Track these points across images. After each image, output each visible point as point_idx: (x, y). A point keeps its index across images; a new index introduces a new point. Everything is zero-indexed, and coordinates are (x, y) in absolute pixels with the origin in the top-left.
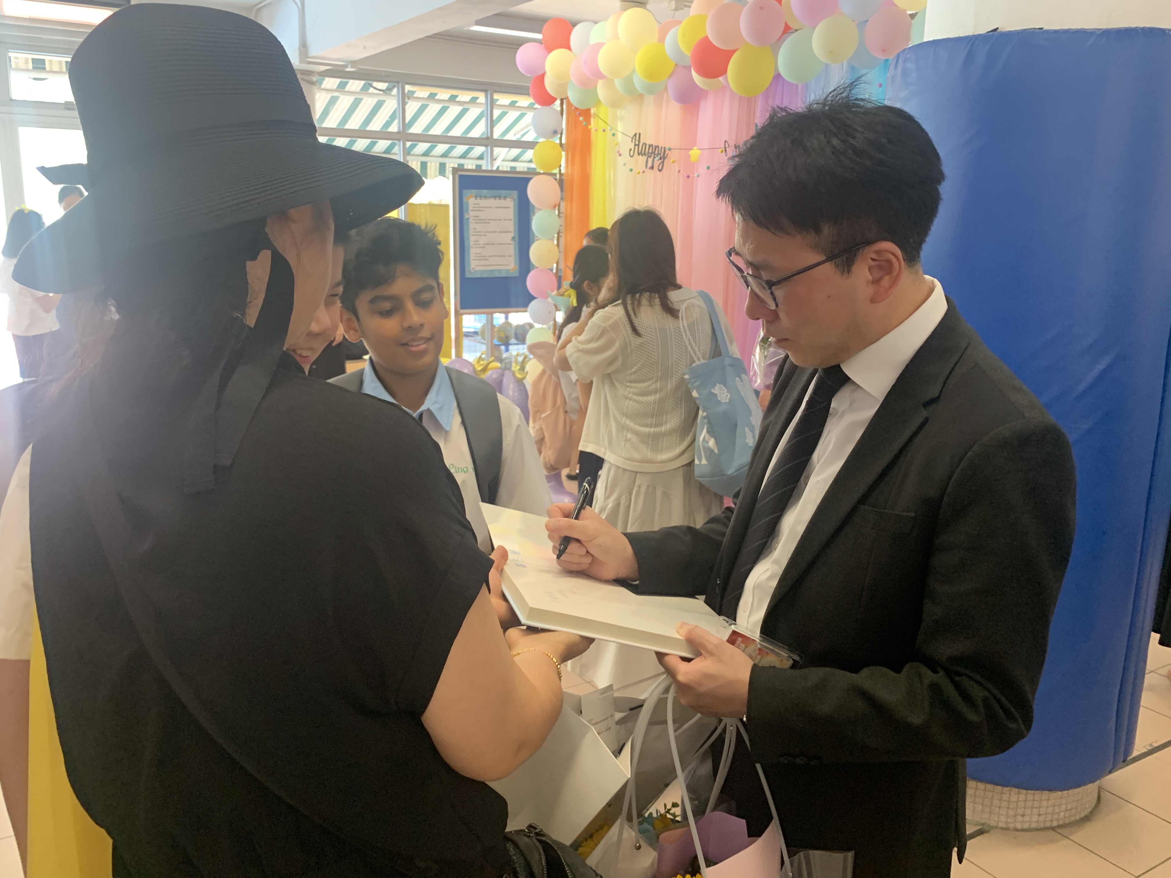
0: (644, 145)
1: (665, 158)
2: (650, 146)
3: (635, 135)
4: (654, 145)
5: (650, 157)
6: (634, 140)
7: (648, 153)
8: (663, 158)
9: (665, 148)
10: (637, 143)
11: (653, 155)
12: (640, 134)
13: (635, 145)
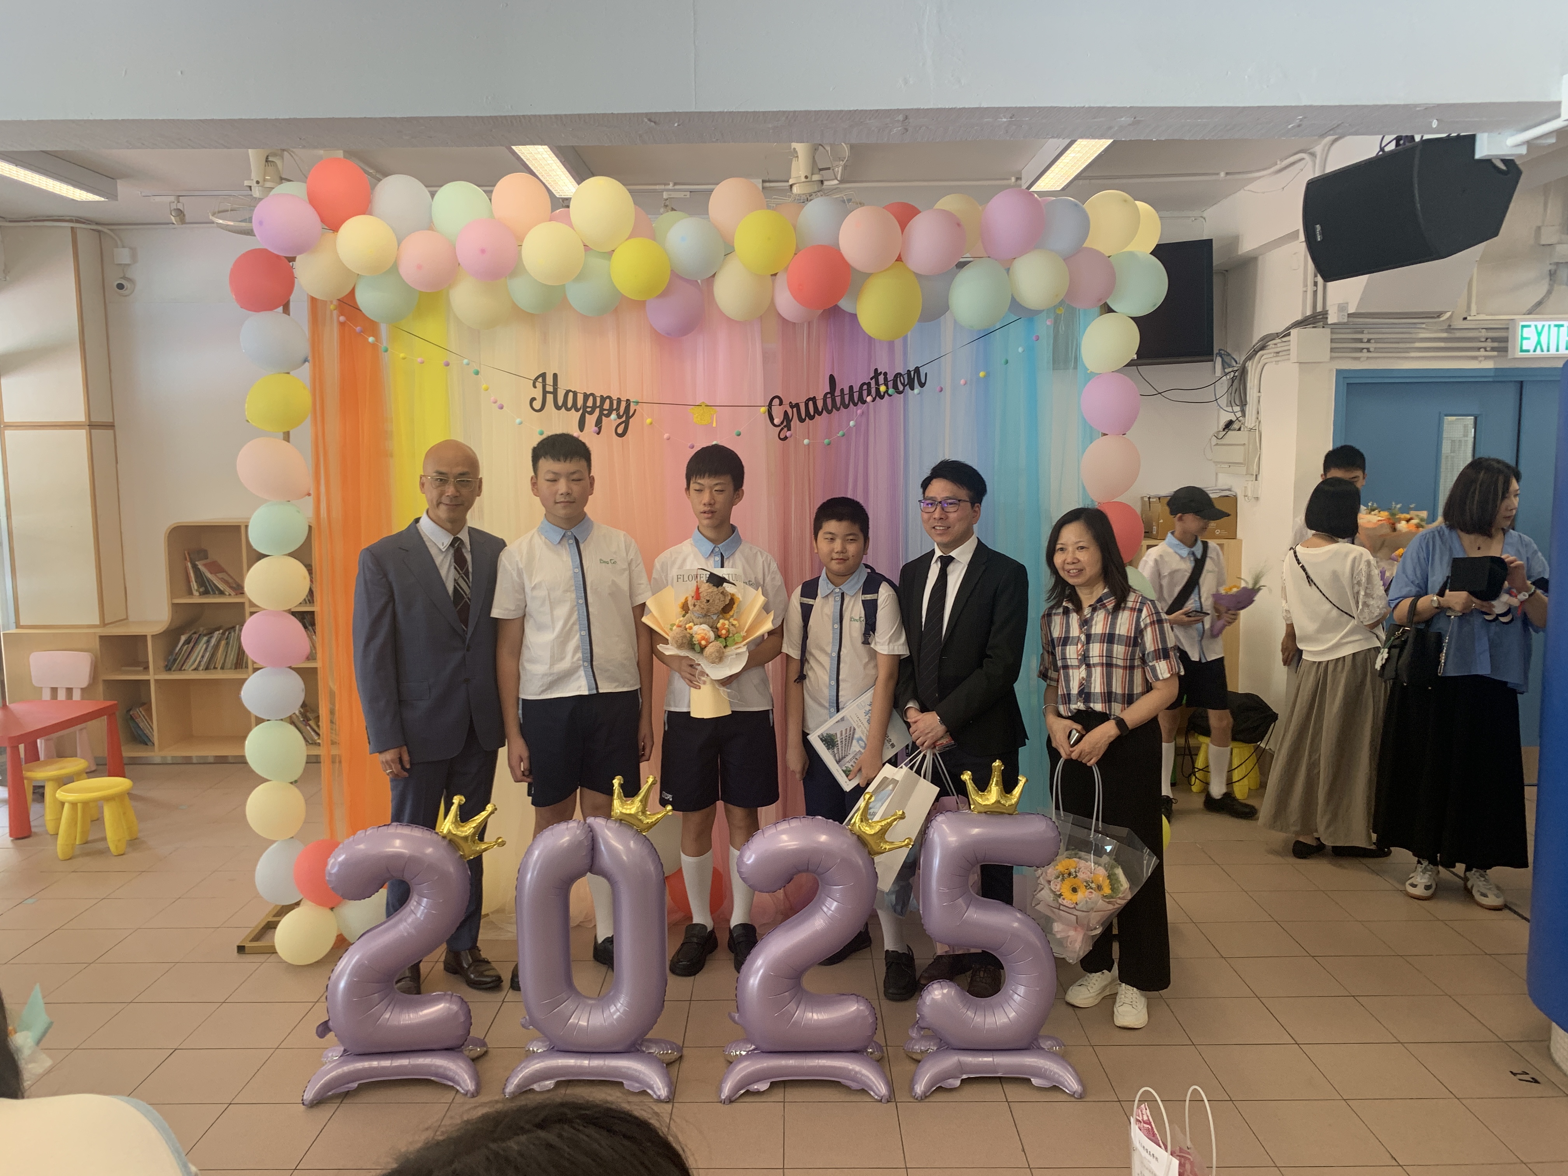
0: (571, 395)
1: (629, 418)
2: (586, 396)
3: (543, 376)
4: (598, 394)
5: (591, 413)
6: (539, 385)
7: (585, 405)
8: (627, 416)
9: (626, 399)
10: (550, 388)
11: (598, 410)
12: (555, 376)
13: (545, 392)
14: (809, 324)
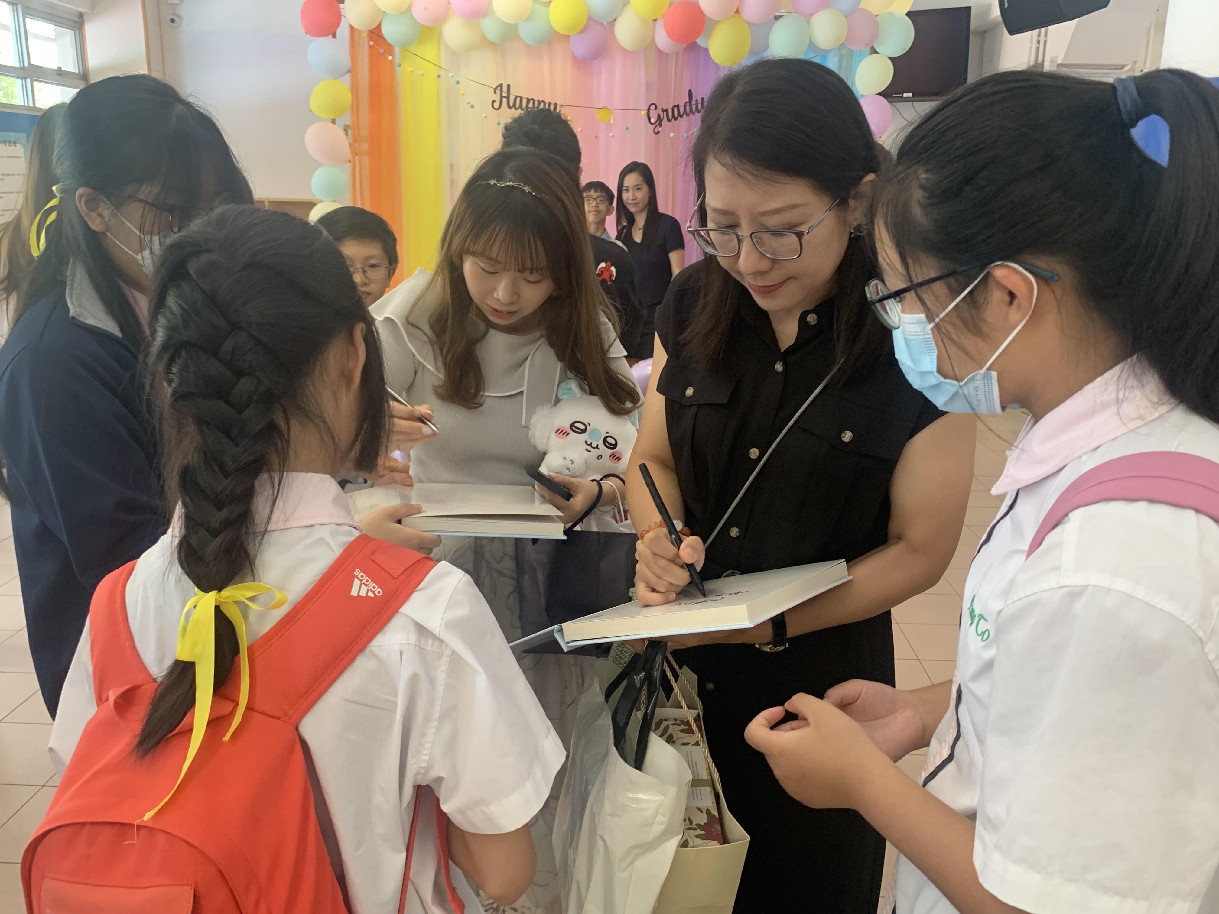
2: (528, 100)
3: (501, 85)
4: (536, 99)
6: (498, 92)
9: (556, 104)
12: (509, 86)
13: (502, 97)
14: (677, 54)
